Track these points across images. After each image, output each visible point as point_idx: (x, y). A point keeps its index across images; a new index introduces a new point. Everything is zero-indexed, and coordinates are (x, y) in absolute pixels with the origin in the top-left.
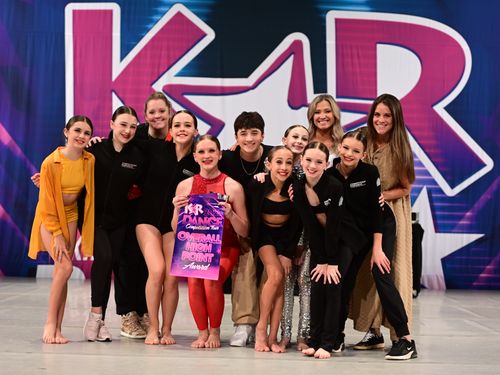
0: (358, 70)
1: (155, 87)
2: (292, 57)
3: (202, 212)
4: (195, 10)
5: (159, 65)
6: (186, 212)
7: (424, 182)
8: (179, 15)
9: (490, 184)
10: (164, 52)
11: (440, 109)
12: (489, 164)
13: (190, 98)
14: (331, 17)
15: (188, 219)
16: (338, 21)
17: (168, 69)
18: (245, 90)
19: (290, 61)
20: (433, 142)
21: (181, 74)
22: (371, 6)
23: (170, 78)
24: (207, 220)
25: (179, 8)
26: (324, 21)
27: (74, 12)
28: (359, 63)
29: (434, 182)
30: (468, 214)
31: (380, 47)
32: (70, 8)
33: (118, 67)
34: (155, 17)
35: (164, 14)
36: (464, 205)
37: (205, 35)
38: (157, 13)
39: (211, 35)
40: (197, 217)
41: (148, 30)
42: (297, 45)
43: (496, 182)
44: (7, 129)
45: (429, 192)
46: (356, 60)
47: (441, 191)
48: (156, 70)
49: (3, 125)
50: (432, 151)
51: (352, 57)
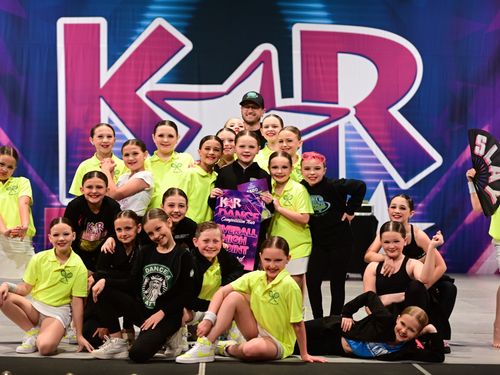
0: (321, 76)
1: (138, 93)
2: (262, 66)
3: (239, 206)
4: (175, 24)
5: (142, 73)
6: (221, 205)
7: (380, 177)
8: (160, 28)
9: (440, 178)
10: (147, 62)
11: (394, 111)
12: (439, 160)
13: (171, 103)
14: (297, 30)
15: (223, 212)
16: (303, 33)
17: (151, 76)
18: (220, 95)
19: (260, 69)
20: (388, 141)
21: (162, 81)
22: (333, 20)
23: (153, 84)
24: (244, 214)
25: (160, 22)
26: (290, 32)
27: (66, 26)
28: (322, 72)
29: (390, 177)
30: (420, 205)
31: (340, 56)
32: (62, 22)
33: (105, 75)
34: (139, 30)
35: (146, 27)
36: (416, 197)
37: (183, 46)
38: (140, 26)
39: (188, 46)
40: (234, 210)
41: (133, 42)
42: (267, 55)
43: (445, 176)
44: (6, 132)
45: (386, 186)
46: (319, 68)
47: (396, 185)
48: (140, 78)
49: (3, 129)
50: (388, 149)
51: (316, 65)
